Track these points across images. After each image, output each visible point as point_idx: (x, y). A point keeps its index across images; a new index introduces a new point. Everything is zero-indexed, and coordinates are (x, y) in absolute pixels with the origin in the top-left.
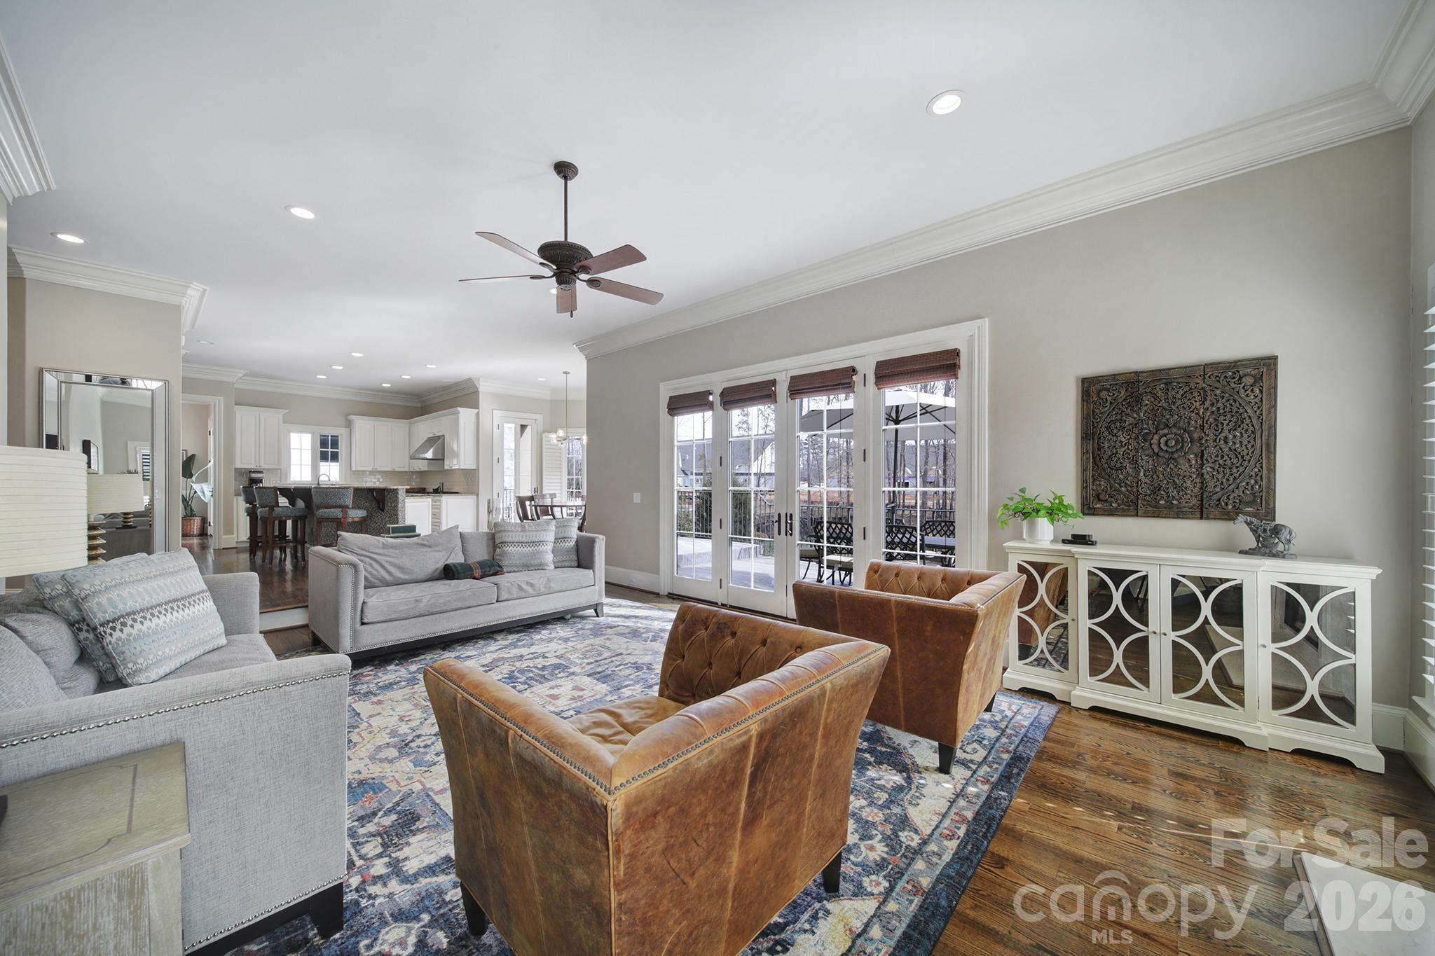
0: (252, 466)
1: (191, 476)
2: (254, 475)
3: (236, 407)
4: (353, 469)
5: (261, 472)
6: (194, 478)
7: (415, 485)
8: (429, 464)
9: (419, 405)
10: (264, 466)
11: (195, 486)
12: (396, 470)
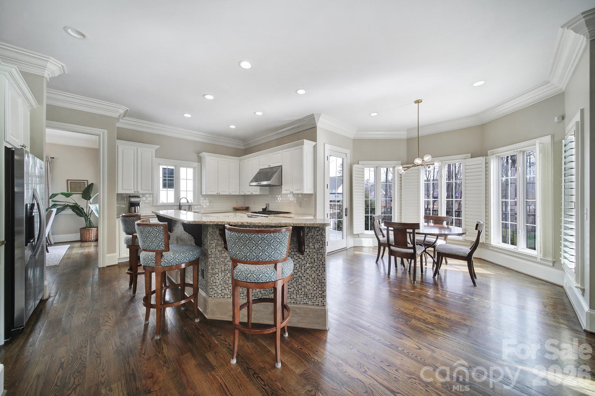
0: (131, 192)
1: (90, 198)
2: (133, 200)
3: (118, 142)
4: (204, 193)
5: (138, 197)
6: (91, 200)
7: (240, 204)
8: (261, 190)
9: (243, 148)
10: (141, 192)
11: (91, 206)
12: (232, 194)
